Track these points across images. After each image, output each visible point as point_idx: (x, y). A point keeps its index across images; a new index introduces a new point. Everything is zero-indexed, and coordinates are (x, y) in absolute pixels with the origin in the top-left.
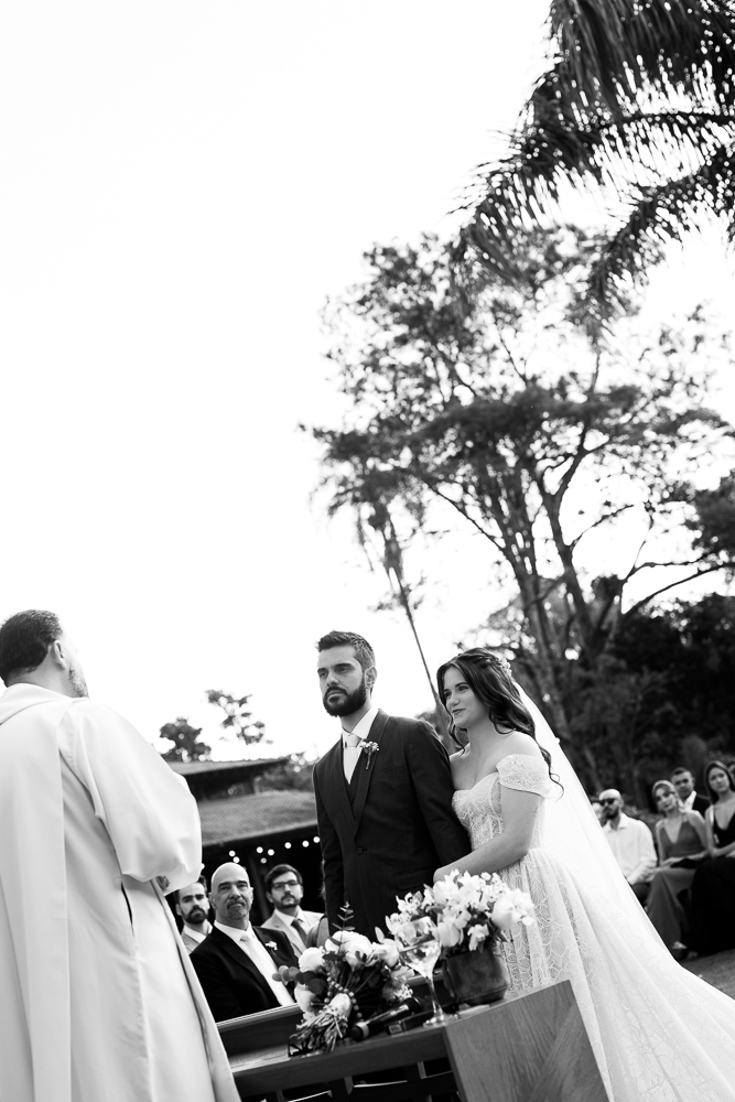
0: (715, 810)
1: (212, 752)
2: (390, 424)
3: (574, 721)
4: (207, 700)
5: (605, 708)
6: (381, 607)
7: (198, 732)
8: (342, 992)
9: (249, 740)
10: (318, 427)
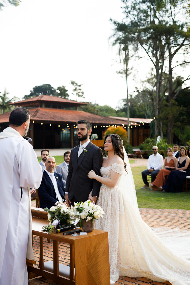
0: (180, 158)
1: (69, 97)
2: (134, 24)
3: (160, 114)
4: (71, 83)
5: (169, 113)
6: (119, 72)
7: (67, 91)
8: (57, 219)
9: (79, 96)
10: (115, 20)
